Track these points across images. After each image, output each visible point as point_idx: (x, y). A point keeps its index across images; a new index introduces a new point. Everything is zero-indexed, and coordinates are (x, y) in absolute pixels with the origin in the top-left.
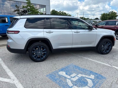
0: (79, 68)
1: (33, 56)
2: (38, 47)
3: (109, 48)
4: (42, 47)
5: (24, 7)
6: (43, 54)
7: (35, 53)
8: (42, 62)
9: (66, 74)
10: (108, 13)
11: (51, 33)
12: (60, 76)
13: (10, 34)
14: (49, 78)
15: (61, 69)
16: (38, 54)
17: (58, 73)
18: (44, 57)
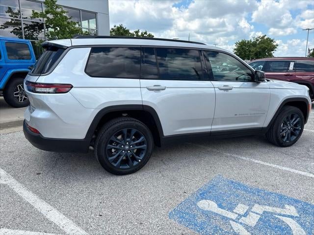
0: (245, 188)
1: (110, 158)
2: (125, 131)
3: (295, 130)
4: (134, 131)
5: (37, 13)
6: (135, 151)
7: (113, 150)
8: (133, 175)
9: (220, 206)
10: (253, 41)
11: (158, 90)
12: (208, 215)
13: (44, 93)
14: (180, 222)
15: (200, 194)
16: (123, 152)
17: (196, 205)
18: (140, 161)
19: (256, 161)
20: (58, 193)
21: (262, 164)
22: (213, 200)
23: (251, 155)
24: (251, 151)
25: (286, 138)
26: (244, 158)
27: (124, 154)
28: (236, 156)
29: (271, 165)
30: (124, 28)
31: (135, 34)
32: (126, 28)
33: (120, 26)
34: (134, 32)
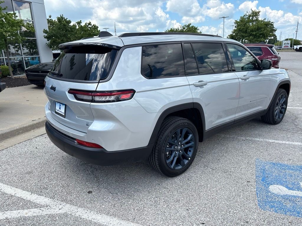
0: (289, 167)
1: (168, 162)
3: (282, 108)
4: (185, 130)
9: (289, 188)
11: (202, 86)
14: (276, 211)
15: (262, 180)
16: (177, 152)
17: (270, 192)
18: (189, 159)
19: (270, 141)
20: (134, 209)
21: (277, 143)
22: (277, 184)
23: (260, 136)
25: (277, 116)
26: (258, 139)
27: (177, 154)
28: (250, 139)
29: (284, 142)
30: (66, 18)
31: (77, 25)
32: (67, 19)
33: (61, 16)
34: (76, 22)
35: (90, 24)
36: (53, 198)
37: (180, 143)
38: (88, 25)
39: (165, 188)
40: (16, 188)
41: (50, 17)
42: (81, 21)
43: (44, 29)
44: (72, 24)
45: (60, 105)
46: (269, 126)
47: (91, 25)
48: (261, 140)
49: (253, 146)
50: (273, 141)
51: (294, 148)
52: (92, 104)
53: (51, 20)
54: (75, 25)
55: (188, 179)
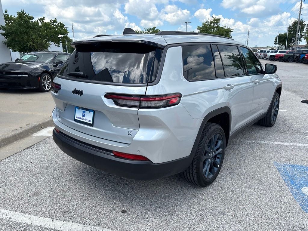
11: (229, 89)
15: (292, 184)
16: (209, 160)
17: (305, 195)
18: (218, 166)
19: (276, 143)
22: (307, 186)
23: (263, 138)
24: (258, 135)
25: (273, 119)
26: (264, 142)
27: (210, 162)
28: (256, 141)
30: (27, 14)
31: (40, 22)
32: (29, 14)
33: (22, 11)
34: (39, 19)
35: (55, 21)
36: (82, 222)
37: (212, 150)
38: (53, 23)
39: (203, 200)
40: (29, 214)
41: (6, 12)
42: (44, 17)
43: (1, 26)
44: (34, 21)
45: (84, 112)
46: (266, 129)
47: (57, 23)
48: (267, 142)
49: (263, 149)
50: (278, 143)
51: (300, 149)
52: (140, 110)
53: (7, 15)
54: (38, 22)
55: (221, 188)
